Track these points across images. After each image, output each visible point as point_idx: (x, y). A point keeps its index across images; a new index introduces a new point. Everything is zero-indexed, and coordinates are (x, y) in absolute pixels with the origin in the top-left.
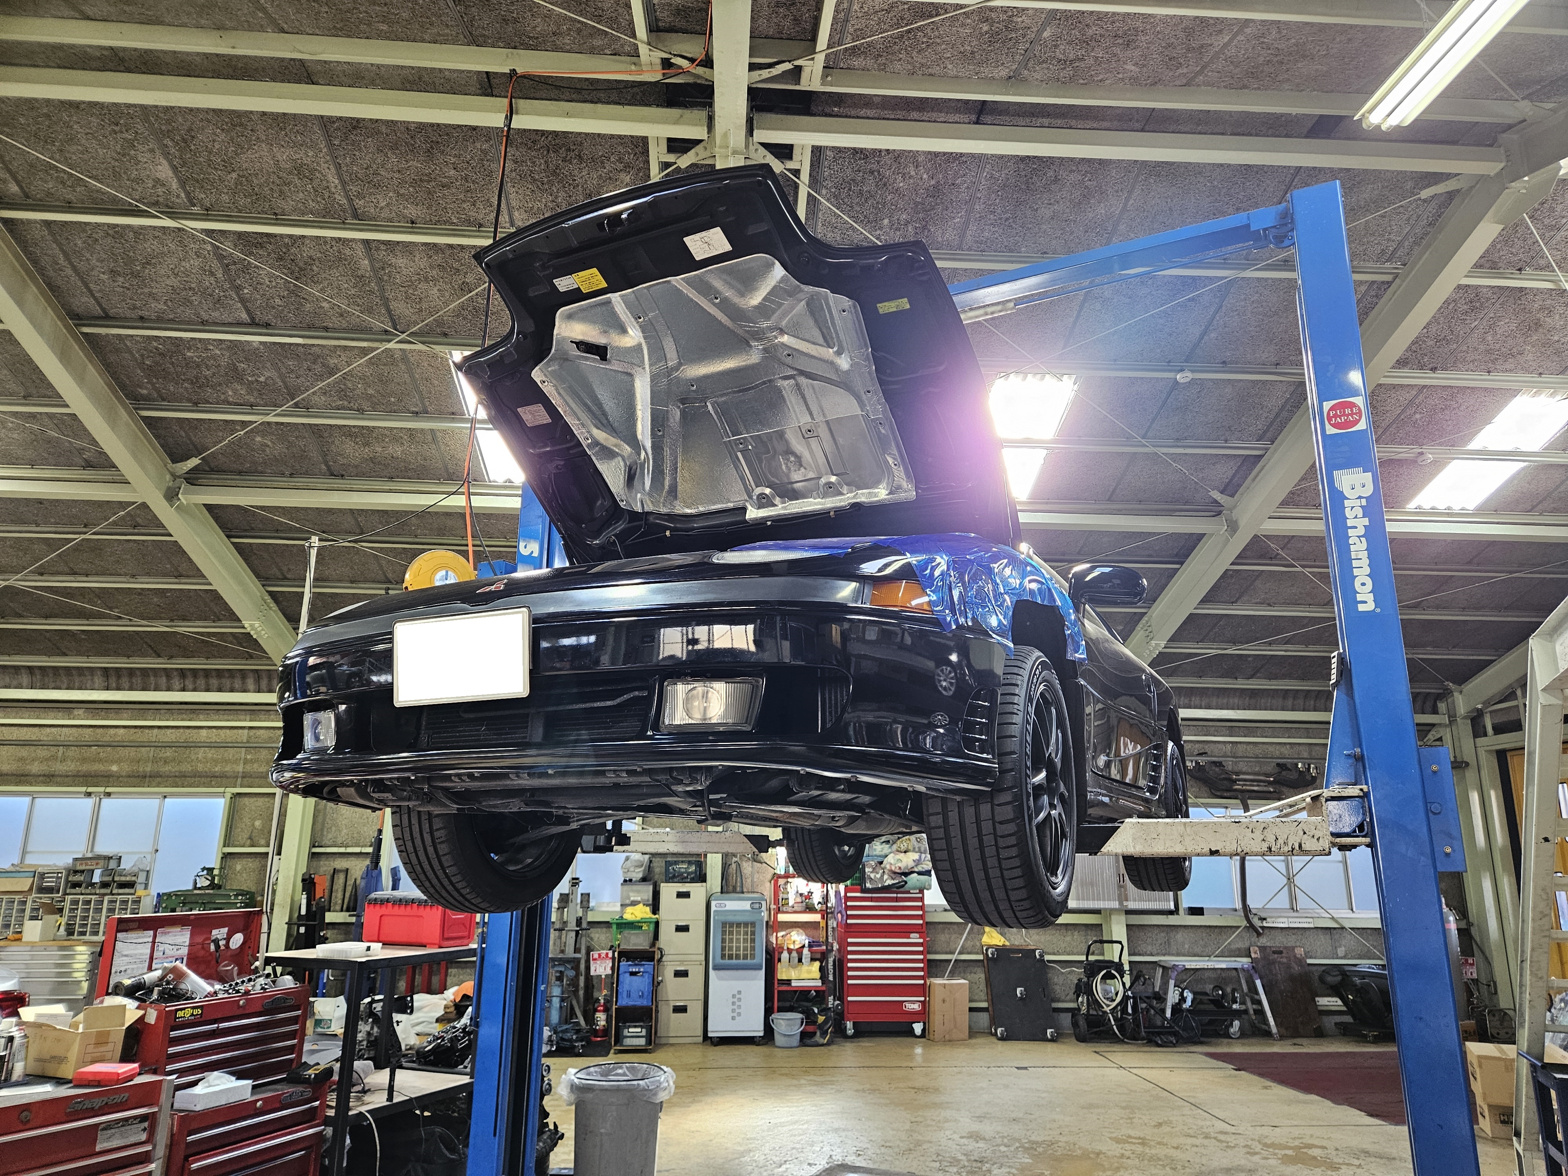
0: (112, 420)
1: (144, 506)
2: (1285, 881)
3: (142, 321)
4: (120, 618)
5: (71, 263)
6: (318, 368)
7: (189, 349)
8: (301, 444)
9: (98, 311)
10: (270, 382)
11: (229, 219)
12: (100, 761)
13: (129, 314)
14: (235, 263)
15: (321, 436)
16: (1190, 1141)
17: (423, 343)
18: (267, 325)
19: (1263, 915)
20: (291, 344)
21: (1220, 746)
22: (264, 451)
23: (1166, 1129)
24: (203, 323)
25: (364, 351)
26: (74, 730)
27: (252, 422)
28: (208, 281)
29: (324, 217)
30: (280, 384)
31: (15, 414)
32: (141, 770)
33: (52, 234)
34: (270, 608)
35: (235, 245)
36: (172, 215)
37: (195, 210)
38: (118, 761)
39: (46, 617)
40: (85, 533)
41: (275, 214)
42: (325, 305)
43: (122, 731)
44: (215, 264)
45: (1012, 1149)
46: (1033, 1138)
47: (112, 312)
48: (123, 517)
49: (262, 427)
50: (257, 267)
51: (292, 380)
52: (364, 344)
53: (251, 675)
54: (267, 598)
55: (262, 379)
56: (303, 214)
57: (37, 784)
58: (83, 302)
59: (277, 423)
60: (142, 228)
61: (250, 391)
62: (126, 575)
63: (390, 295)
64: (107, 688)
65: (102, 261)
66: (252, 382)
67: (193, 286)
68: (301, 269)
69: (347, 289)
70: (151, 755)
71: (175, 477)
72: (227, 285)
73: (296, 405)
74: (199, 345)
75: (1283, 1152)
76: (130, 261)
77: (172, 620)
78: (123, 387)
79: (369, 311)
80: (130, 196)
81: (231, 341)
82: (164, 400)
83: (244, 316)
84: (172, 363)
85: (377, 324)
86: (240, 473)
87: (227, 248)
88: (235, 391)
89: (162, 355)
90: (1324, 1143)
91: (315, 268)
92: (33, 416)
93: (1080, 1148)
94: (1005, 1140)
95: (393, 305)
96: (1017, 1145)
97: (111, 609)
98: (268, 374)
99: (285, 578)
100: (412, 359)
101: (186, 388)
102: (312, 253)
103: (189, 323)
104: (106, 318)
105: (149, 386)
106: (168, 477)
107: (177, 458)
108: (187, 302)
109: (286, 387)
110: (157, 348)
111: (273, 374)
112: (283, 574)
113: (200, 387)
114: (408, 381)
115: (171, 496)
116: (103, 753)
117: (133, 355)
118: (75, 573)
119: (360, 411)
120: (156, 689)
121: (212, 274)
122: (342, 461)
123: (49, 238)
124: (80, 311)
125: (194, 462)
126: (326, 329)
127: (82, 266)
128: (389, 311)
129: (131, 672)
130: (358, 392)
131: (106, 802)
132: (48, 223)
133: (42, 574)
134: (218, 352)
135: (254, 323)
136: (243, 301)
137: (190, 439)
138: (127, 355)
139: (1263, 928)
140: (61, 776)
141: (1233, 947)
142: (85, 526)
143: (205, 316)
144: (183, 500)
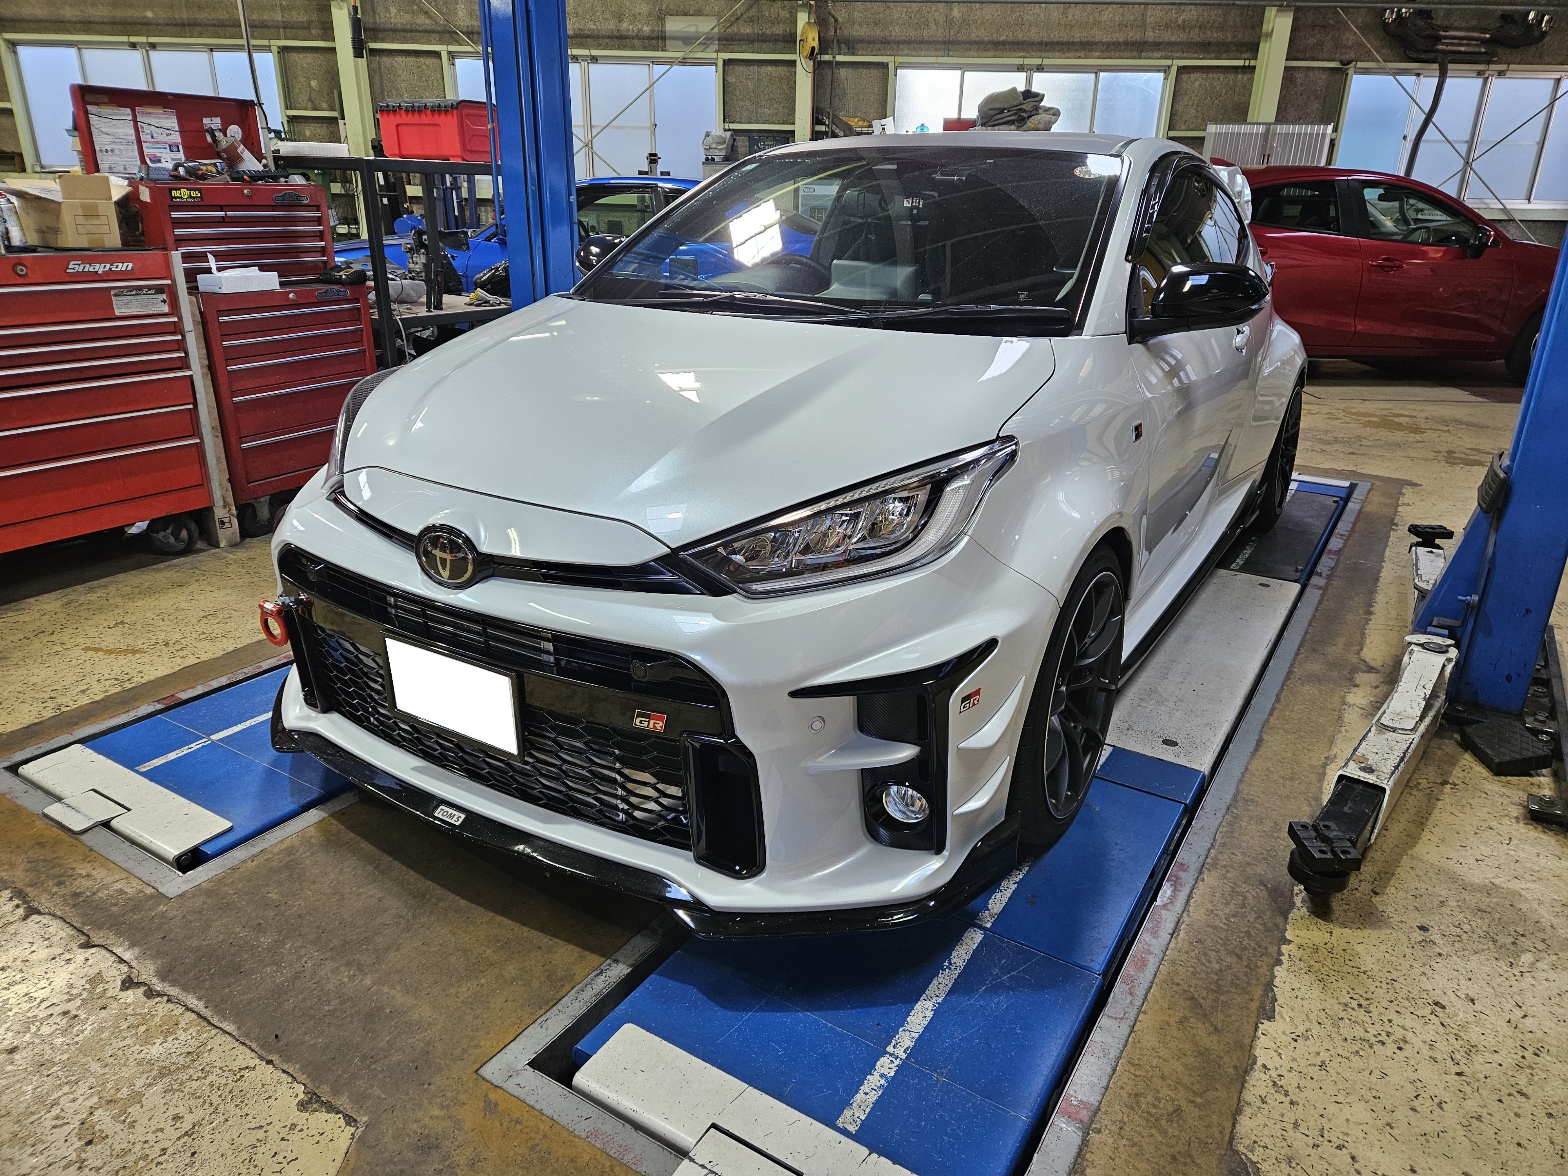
2: (1462, 164)
12: (132, 5)
32: (177, 16)
57: (77, 32)
75: (1368, 419)
90: (1414, 414)
131: (152, 54)
140: (97, 22)
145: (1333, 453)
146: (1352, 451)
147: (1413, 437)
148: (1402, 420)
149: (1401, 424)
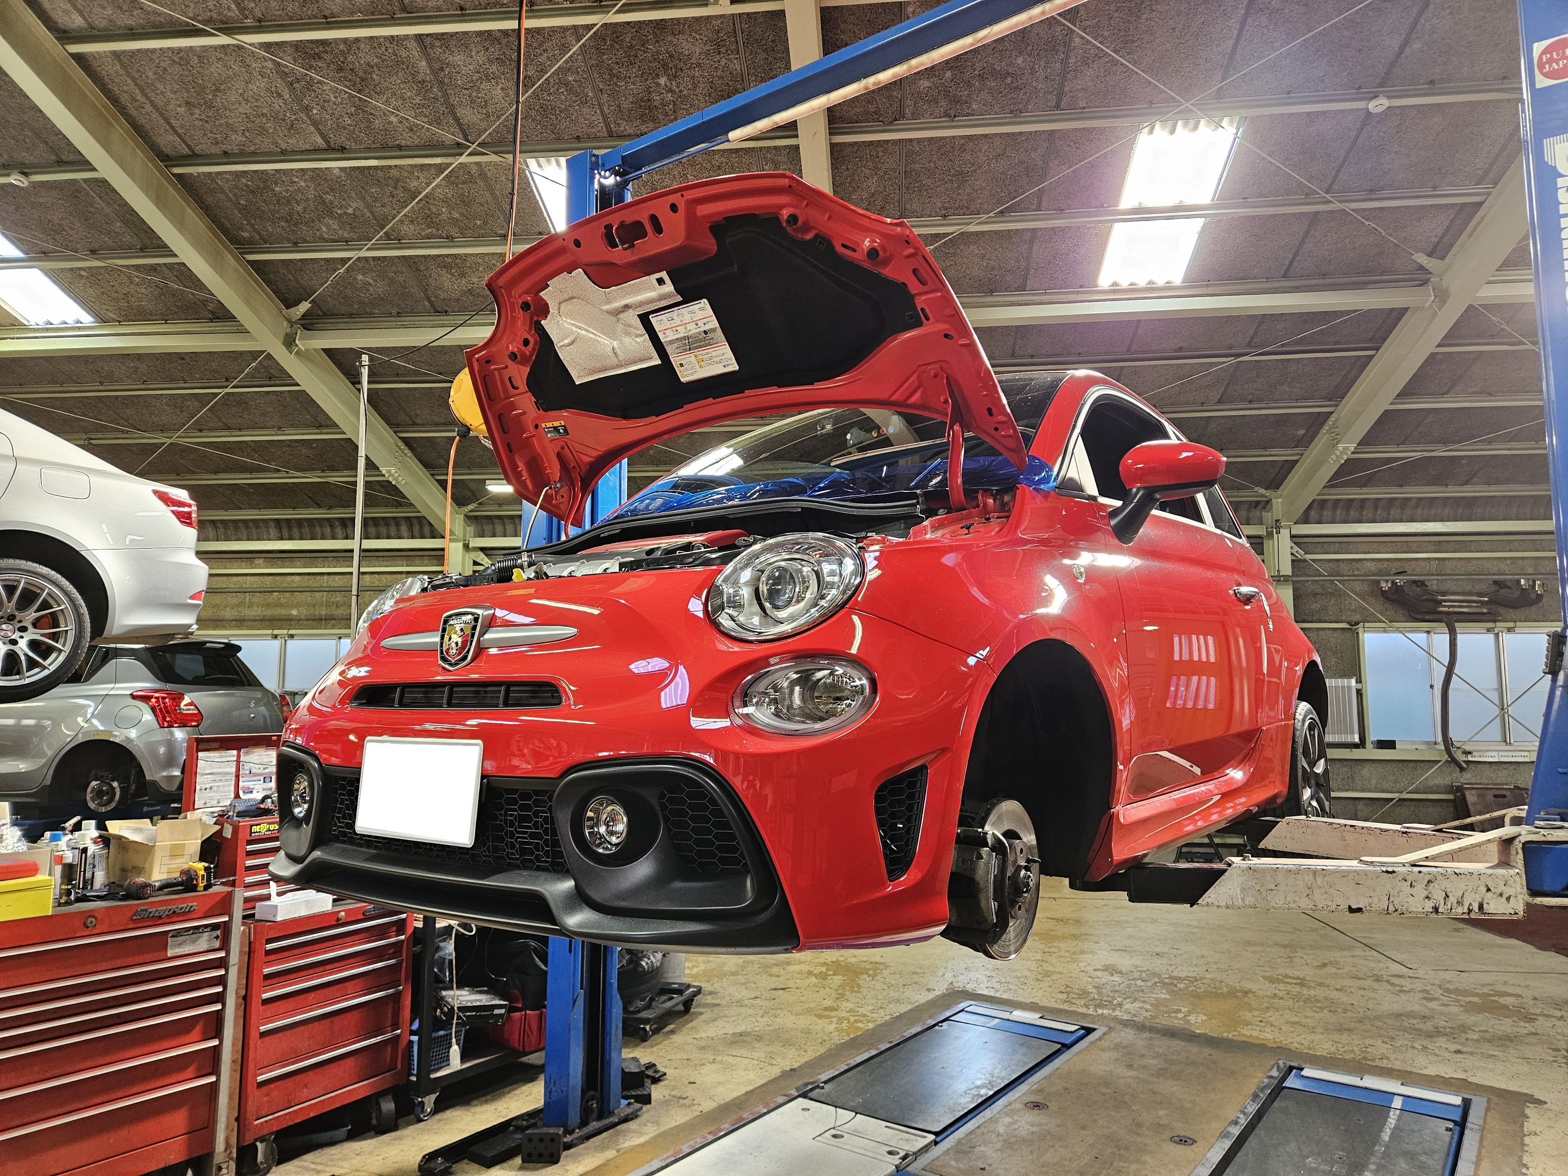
0: (218, 266)
1: (269, 356)
2: (1497, 711)
3: (227, 157)
4: (278, 471)
5: (147, 98)
6: (400, 193)
7: (276, 183)
8: (401, 279)
9: (186, 151)
10: (358, 213)
11: (282, 28)
12: (282, 606)
13: (215, 150)
14: (298, 81)
15: (418, 270)
16: (1356, 983)
17: (495, 153)
18: (343, 149)
19: (1467, 748)
20: (370, 168)
21: (1423, 564)
22: (368, 290)
23: (1331, 970)
24: (283, 152)
25: (440, 168)
26: (256, 578)
27: (350, 259)
28: (278, 104)
29: (373, 14)
30: (368, 214)
31: (137, 267)
32: (317, 613)
33: (124, 67)
34: (406, 455)
35: (295, 60)
36: (228, 31)
37: (249, 22)
38: (297, 606)
39: (216, 473)
40: (226, 387)
41: (325, 17)
42: (393, 119)
43: (297, 578)
44: (279, 83)
45: (1149, 984)
46: (1175, 974)
47: (198, 149)
48: (255, 369)
49: (360, 265)
50: (319, 82)
51: (378, 209)
52: (438, 160)
53: (403, 522)
54: (401, 444)
55: (350, 211)
56: (352, 13)
57: (231, 628)
58: (168, 141)
59: (374, 258)
60: (205, 48)
61: (342, 226)
62: (273, 427)
63: (454, 100)
64: (281, 539)
65: (175, 92)
66: (340, 216)
67: (264, 111)
68: (362, 80)
69: (411, 98)
70: (324, 600)
71: (291, 323)
72: (296, 107)
73: (387, 236)
74: (284, 178)
75: (1468, 999)
76: (201, 91)
77: (323, 471)
78: (225, 232)
79: (438, 122)
80: (184, 14)
81: (314, 170)
82: (266, 243)
83: (320, 140)
84: (265, 201)
85: (449, 137)
86: (351, 315)
87: (287, 62)
88: (328, 227)
89: (252, 192)
90: (1518, 991)
91: (375, 76)
92: (153, 269)
93: (1227, 986)
94: (1144, 975)
95: (460, 112)
96: (1157, 980)
97: (268, 462)
98: (354, 205)
99: (414, 424)
100: (489, 174)
101: (283, 228)
102: (369, 59)
103: (270, 153)
104: (194, 158)
105: (249, 228)
106: (285, 324)
107: (290, 304)
108: (263, 131)
109: (375, 219)
110: (246, 185)
111: (359, 204)
112: (411, 419)
113: (295, 225)
114: (490, 199)
115: (289, 342)
116: (285, 598)
117: (227, 196)
118: (229, 428)
119: (450, 238)
120: (323, 538)
121: (279, 95)
122: (443, 295)
123: (122, 72)
124: (167, 150)
125: (305, 306)
126: (400, 147)
127: (159, 101)
128: (457, 120)
129: (299, 522)
130: (444, 217)
131: (290, 643)
132: (116, 54)
133: (201, 430)
134: (303, 184)
135: (330, 149)
136: (315, 123)
137: (298, 282)
138: (221, 195)
139: (1468, 762)
140: (250, 620)
141: (1431, 783)
142: (227, 380)
143: (284, 146)
144: (300, 346)
145: (1437, 1051)
146: (1459, 1047)
147: (1525, 1028)
148: (1508, 1001)
149: (1505, 1007)
